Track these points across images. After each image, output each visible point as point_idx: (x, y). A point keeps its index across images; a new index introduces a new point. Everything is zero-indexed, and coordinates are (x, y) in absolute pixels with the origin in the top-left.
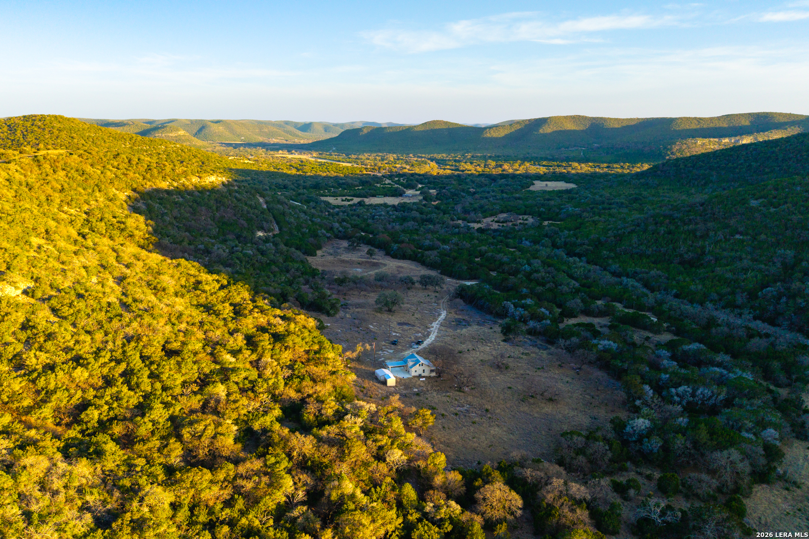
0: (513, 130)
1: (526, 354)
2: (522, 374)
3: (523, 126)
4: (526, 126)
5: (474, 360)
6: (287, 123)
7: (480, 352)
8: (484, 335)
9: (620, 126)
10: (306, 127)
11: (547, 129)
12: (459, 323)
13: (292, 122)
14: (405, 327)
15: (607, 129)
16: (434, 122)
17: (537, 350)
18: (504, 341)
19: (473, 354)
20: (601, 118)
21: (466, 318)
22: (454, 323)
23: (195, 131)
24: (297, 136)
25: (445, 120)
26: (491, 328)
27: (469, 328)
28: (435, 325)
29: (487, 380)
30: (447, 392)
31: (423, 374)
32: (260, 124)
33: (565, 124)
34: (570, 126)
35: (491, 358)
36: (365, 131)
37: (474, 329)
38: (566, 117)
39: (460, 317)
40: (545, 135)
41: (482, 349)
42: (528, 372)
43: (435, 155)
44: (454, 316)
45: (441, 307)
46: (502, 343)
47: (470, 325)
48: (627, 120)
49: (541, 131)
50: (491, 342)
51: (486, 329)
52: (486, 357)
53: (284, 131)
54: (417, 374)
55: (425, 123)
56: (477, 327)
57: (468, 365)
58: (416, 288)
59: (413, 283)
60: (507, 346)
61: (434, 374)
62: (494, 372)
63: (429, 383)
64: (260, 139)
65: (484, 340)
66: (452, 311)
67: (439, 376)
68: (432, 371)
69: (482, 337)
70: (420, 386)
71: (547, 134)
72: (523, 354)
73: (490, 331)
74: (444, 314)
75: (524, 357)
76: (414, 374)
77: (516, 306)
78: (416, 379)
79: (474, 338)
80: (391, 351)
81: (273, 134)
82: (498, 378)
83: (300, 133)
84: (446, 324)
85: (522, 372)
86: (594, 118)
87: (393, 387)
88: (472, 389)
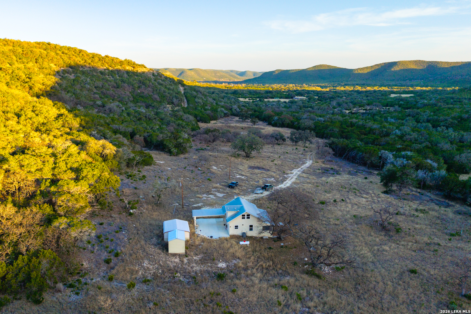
0: (373, 69)
1: (423, 211)
2: (428, 244)
3: (380, 67)
4: (382, 67)
5: (343, 216)
6: (232, 71)
7: (353, 205)
8: (357, 185)
9: (449, 67)
10: (242, 74)
11: (396, 68)
12: (325, 172)
13: (234, 71)
14: (257, 171)
15: (440, 68)
16: (321, 66)
17: (437, 207)
18: (385, 192)
19: (342, 206)
20: (436, 62)
21: (335, 167)
22: (320, 171)
23: (178, 75)
24: (237, 78)
25: (328, 64)
26: (366, 178)
27: (338, 177)
28: (296, 172)
29: (365, 251)
30: (286, 273)
31: (250, 234)
32: (215, 72)
33: (410, 66)
34: (413, 67)
35: (371, 213)
36: (277, 72)
37: (344, 178)
38: (410, 62)
39: (328, 166)
40: (395, 72)
41: (355, 200)
42: (436, 240)
43: (320, 84)
44: (320, 164)
45: (308, 157)
46: (383, 195)
47: (340, 174)
48: (454, 63)
49: (392, 70)
50: (368, 193)
51: (359, 179)
52: (362, 213)
53: (229, 75)
54: (238, 232)
55: (315, 66)
56: (348, 176)
57: (332, 221)
58: (286, 144)
59: (284, 140)
60: (390, 198)
61: (267, 235)
62: (378, 238)
63: (254, 251)
64: (215, 79)
65: (358, 191)
66: (320, 161)
67: (279, 239)
68: (266, 228)
69: (355, 186)
70: (234, 257)
71: (396, 71)
72: (417, 210)
73: (365, 181)
74: (309, 163)
75: (421, 215)
76: (232, 231)
77: (396, 157)
78: (233, 242)
79: (343, 187)
80: (221, 195)
81: (222, 77)
82: (386, 248)
83: (239, 77)
84: (310, 171)
85: (426, 239)
86: (430, 62)
87: (180, 255)
88: (337, 269)
